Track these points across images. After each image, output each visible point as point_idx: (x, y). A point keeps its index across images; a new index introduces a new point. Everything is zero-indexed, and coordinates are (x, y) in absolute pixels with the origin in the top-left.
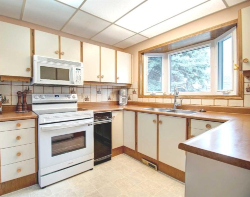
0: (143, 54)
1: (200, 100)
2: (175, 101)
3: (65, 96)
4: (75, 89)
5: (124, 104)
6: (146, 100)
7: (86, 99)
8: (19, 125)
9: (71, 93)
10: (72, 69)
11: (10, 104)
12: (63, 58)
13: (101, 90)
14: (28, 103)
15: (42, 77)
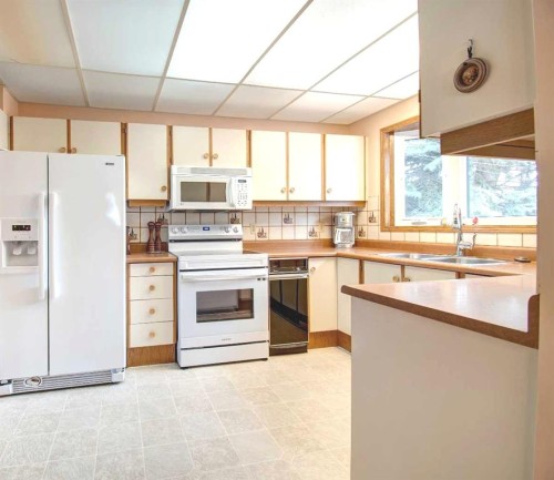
0: (392, 133)
1: (520, 236)
2: (460, 239)
3: (221, 228)
4: (239, 215)
5: (348, 246)
6: (397, 237)
7: (261, 234)
8: (152, 270)
9: (232, 223)
10: (230, 183)
11: (138, 241)
12: (217, 164)
13: (291, 216)
14: (163, 239)
15: (184, 199)
